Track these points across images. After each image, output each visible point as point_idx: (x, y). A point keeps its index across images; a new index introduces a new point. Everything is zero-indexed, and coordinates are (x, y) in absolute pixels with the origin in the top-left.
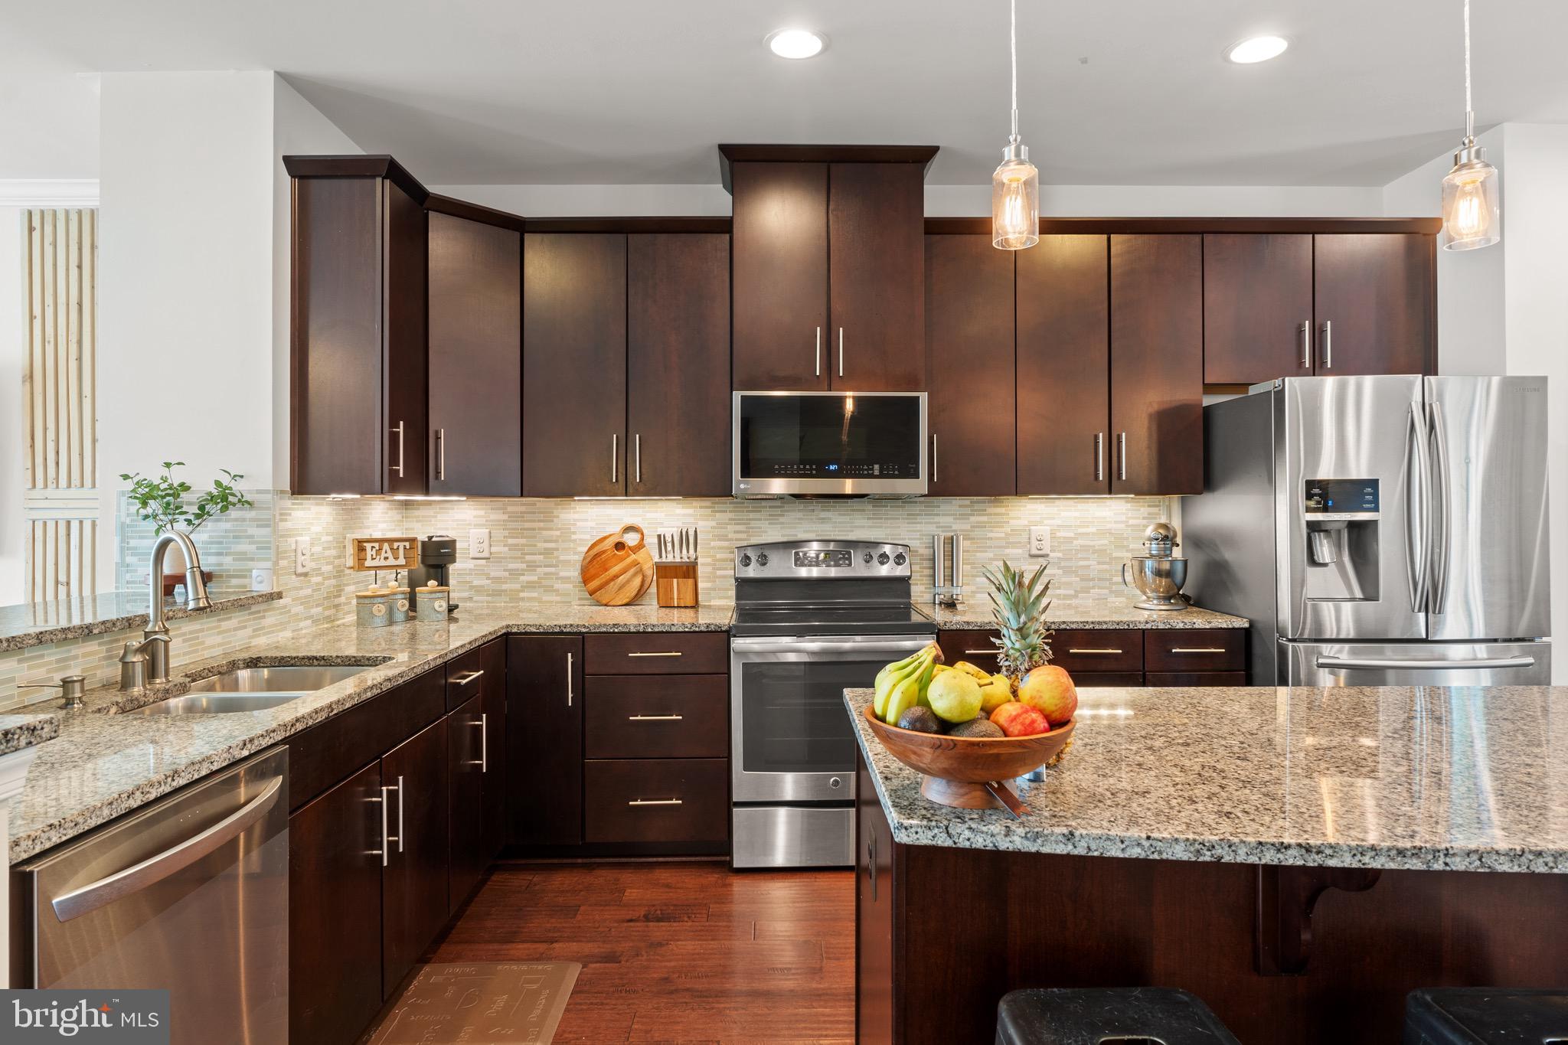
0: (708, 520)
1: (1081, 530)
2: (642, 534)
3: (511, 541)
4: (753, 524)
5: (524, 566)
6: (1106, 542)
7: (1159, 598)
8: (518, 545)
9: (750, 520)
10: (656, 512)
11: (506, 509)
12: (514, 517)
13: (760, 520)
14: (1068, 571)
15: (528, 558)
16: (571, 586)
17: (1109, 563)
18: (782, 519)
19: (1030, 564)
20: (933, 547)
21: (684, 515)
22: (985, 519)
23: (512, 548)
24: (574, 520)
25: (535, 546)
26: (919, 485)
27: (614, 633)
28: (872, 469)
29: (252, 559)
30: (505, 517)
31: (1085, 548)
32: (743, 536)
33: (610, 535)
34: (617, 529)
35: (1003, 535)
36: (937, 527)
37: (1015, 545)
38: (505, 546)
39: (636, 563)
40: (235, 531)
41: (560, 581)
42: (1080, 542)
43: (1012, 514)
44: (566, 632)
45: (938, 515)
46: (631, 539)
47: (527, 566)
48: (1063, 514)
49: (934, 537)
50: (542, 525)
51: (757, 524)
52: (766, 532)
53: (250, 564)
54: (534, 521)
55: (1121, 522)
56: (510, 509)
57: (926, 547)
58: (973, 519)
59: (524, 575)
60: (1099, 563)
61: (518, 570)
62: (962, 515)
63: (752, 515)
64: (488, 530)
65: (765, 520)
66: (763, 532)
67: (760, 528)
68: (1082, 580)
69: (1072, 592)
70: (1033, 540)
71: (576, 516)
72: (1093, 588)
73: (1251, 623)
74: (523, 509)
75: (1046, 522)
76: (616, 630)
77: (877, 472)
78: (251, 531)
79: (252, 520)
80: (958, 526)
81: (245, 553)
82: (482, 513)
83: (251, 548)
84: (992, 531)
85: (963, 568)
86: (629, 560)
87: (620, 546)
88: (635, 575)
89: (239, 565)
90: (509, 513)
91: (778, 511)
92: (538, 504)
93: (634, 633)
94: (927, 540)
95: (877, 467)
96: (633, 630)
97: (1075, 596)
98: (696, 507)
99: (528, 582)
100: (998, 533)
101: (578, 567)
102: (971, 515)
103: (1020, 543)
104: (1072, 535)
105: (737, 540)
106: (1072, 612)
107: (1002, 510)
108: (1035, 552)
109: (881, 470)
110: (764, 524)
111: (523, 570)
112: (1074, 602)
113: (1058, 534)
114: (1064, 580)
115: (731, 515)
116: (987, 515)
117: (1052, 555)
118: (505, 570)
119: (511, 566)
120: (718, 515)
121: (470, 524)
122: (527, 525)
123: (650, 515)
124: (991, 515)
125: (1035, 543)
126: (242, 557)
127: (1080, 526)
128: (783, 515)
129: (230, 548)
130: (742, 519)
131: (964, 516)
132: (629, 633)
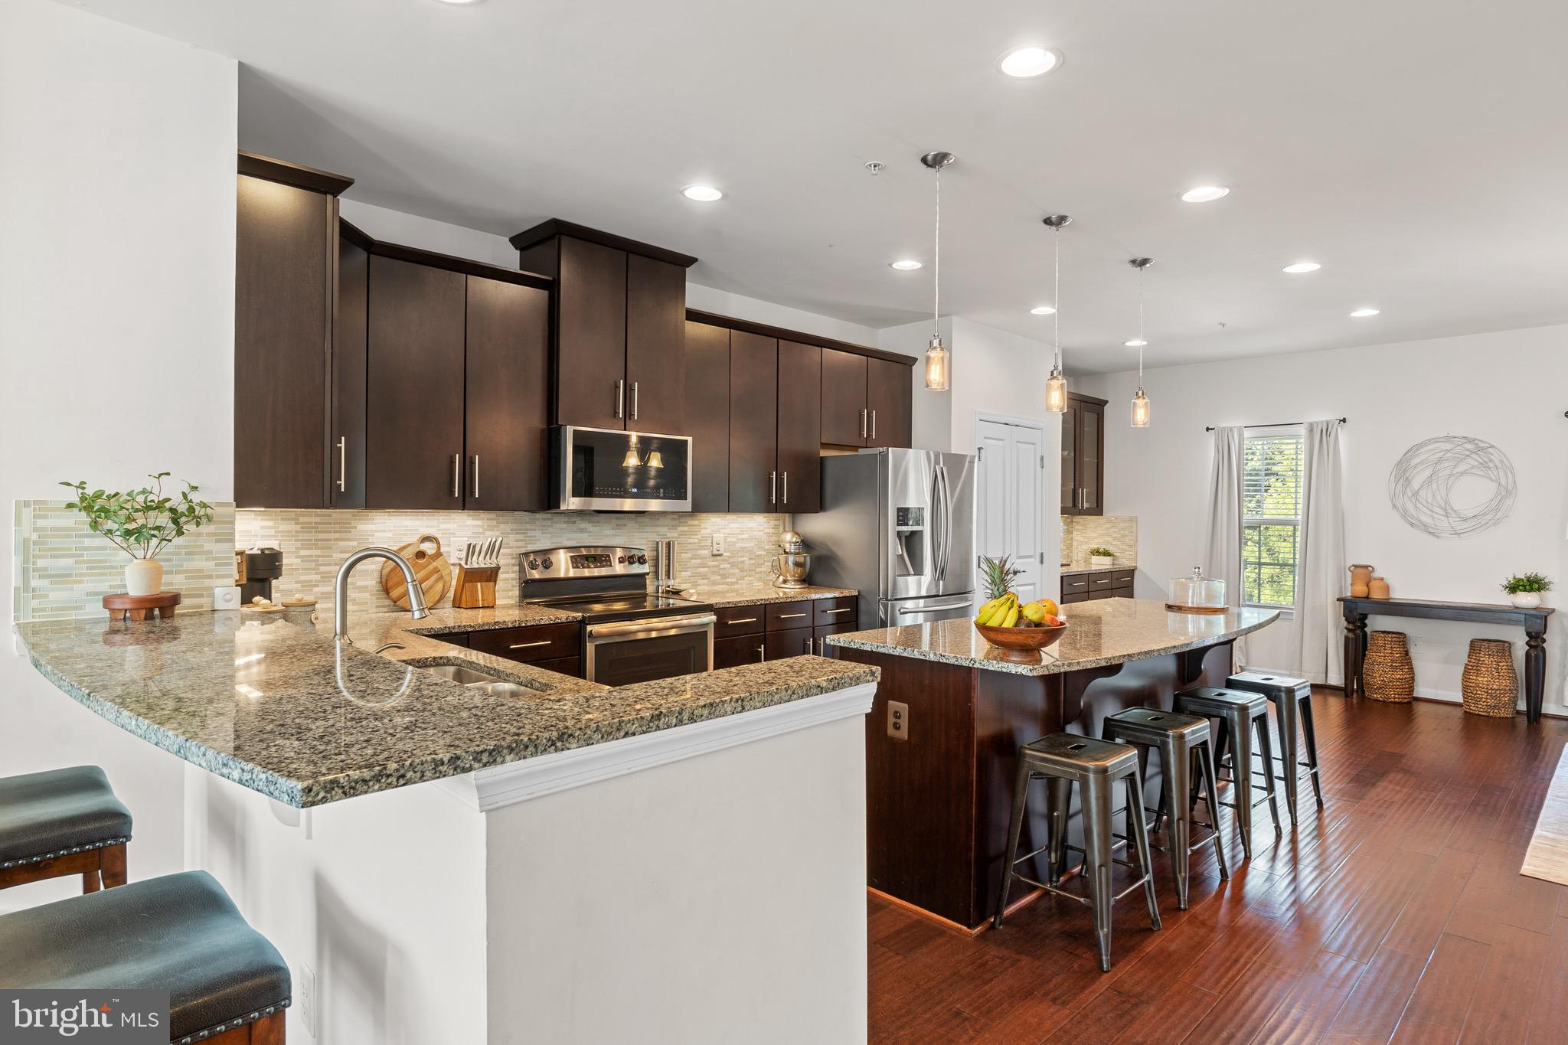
0: (494, 530)
1: (740, 537)
2: (438, 543)
3: (303, 553)
4: (530, 533)
5: (318, 577)
6: (752, 544)
7: (795, 581)
8: (312, 556)
9: (527, 530)
10: (449, 523)
11: (298, 519)
12: (307, 528)
13: (535, 530)
14: (733, 565)
15: (322, 569)
16: (367, 595)
17: (754, 559)
18: (551, 529)
19: (713, 561)
20: (657, 551)
21: (474, 526)
22: (686, 529)
23: (305, 559)
24: (371, 531)
25: (331, 556)
26: (686, 505)
27: (495, 629)
28: (659, 492)
29: (210, 577)
30: (298, 528)
31: (742, 549)
32: (523, 544)
33: (409, 545)
34: (415, 539)
35: (696, 541)
36: (658, 535)
37: (702, 548)
38: (297, 557)
39: (436, 571)
40: (186, 547)
41: (357, 591)
42: (739, 545)
43: (703, 525)
44: (455, 633)
45: (658, 526)
46: (429, 548)
47: (322, 577)
48: (731, 525)
49: (658, 543)
50: (337, 535)
51: (533, 533)
52: (539, 540)
53: (207, 582)
54: (330, 532)
55: (761, 531)
56: (302, 519)
57: (651, 551)
58: (680, 529)
59: (318, 586)
60: (750, 559)
61: (311, 581)
62: (672, 526)
63: (528, 526)
64: (278, 542)
65: (539, 530)
66: (537, 540)
67: (535, 537)
68: (741, 571)
69: (735, 580)
70: (715, 543)
71: (373, 527)
72: (746, 576)
73: (859, 592)
74: (318, 519)
75: (721, 531)
76: (497, 627)
77: (662, 495)
78: (207, 546)
79: (209, 534)
80: (671, 535)
81: (201, 570)
82: (270, 523)
83: (208, 565)
84: (690, 538)
85: (676, 566)
86: (431, 567)
87: (421, 554)
88: (437, 581)
89: (194, 584)
90: (302, 523)
91: (549, 523)
92: (334, 515)
93: (511, 628)
94: (653, 545)
95: (662, 491)
96: (510, 626)
97: (737, 583)
98: (483, 519)
99: (322, 593)
100: (694, 540)
101: (376, 575)
102: (679, 526)
103: (707, 546)
104: (735, 540)
105: (517, 547)
106: (734, 594)
107: (696, 522)
108: (715, 552)
109: (664, 493)
110: (538, 534)
111: (316, 581)
112: (736, 586)
113: (729, 540)
114: (731, 571)
115: (514, 526)
116: (688, 526)
117: (725, 554)
118: (296, 582)
119: (303, 578)
120: (501, 526)
121: (257, 536)
122: (322, 536)
123: (443, 526)
124: (690, 525)
125: (715, 546)
126: (199, 574)
127: (739, 534)
128: (552, 526)
129: (182, 566)
130: (521, 530)
131: (674, 527)
132: (508, 628)
